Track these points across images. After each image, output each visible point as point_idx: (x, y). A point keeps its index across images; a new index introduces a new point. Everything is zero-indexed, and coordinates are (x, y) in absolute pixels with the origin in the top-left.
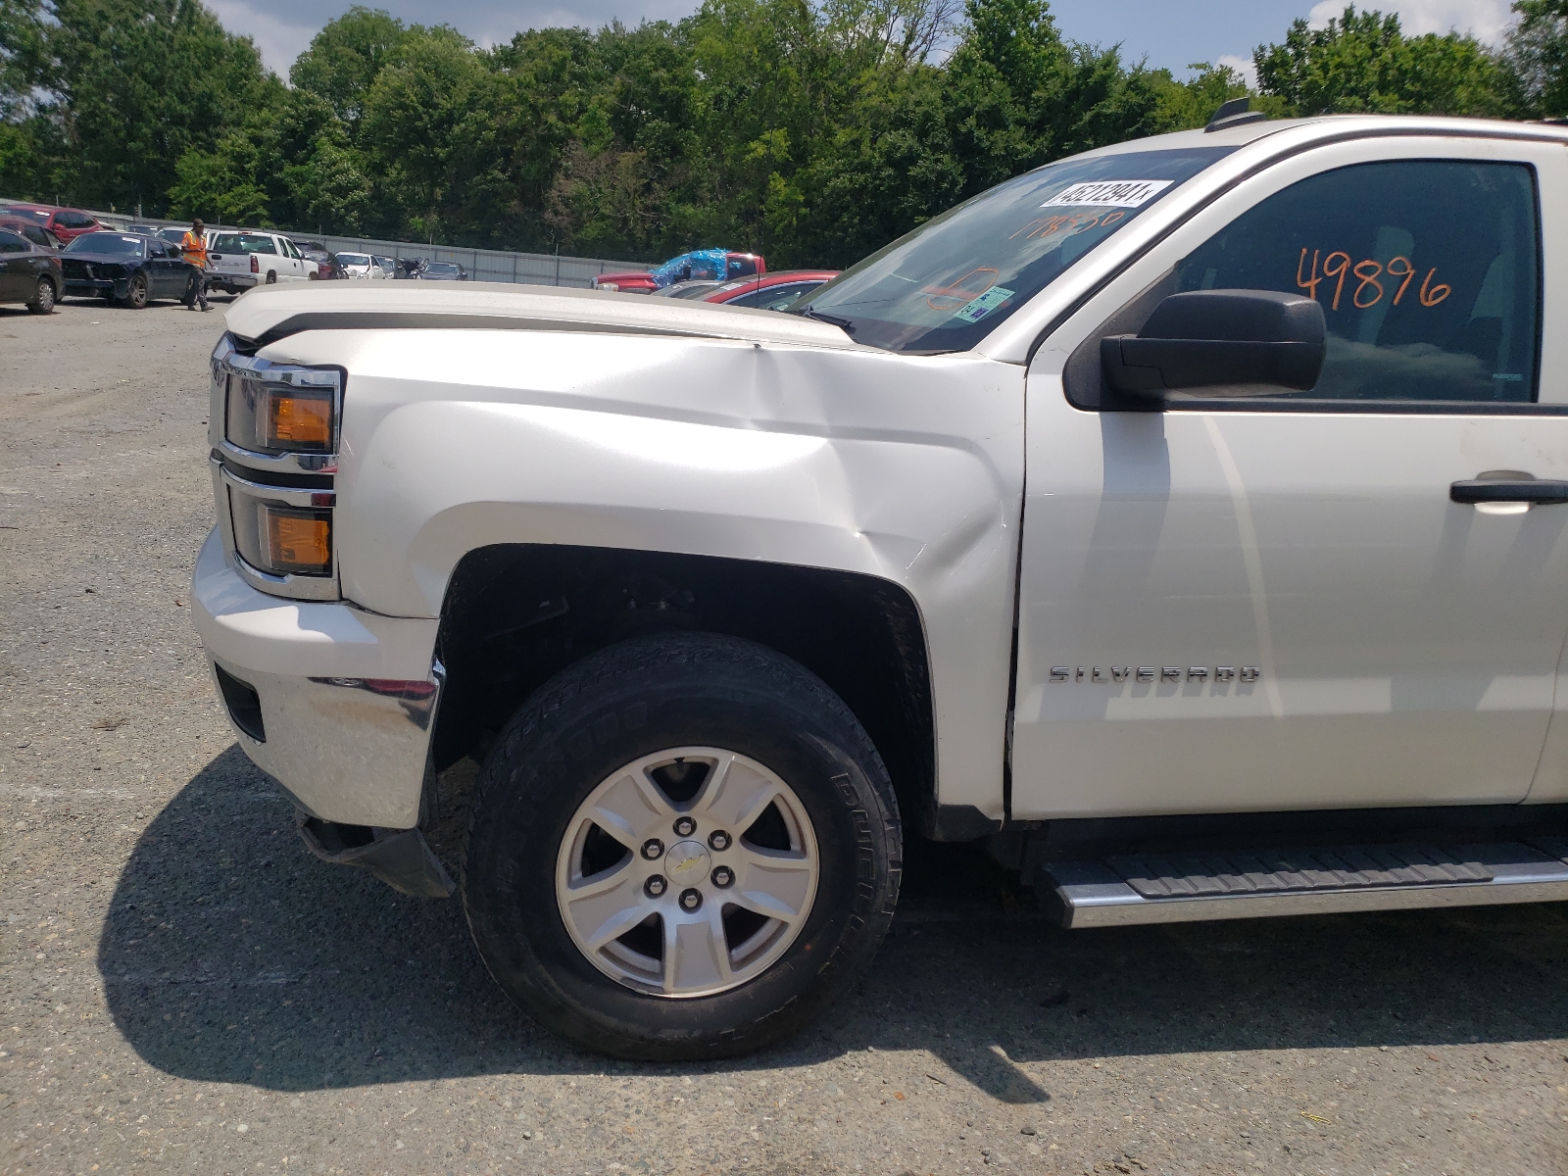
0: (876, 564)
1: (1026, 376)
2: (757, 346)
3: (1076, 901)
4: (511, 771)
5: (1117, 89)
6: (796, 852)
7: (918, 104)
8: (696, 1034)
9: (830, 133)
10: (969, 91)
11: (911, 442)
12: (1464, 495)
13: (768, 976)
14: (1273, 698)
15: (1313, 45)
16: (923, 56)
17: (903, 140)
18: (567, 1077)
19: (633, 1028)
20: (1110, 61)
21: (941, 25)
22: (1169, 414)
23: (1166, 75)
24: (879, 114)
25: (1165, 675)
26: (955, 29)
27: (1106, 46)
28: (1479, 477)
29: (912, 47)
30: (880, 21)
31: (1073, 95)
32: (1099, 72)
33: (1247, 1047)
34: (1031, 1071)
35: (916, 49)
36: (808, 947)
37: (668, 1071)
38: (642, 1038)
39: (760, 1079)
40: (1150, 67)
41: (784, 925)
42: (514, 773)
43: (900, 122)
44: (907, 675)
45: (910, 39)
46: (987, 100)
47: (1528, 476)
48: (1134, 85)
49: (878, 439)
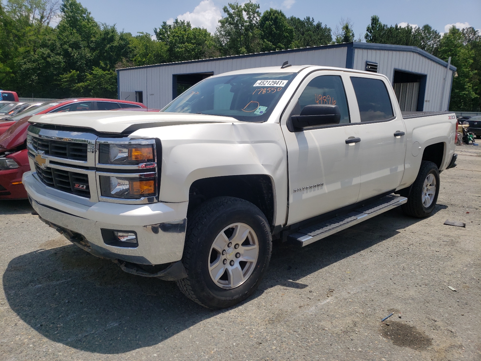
0: (266, 172)
1: (280, 125)
2: (233, 123)
3: (303, 240)
4: (197, 239)
5: (117, 38)
6: (252, 244)
7: (49, 40)
8: (241, 295)
9: (16, 49)
10: (67, 36)
11: (266, 143)
12: (348, 142)
13: (251, 276)
14: (326, 189)
15: (169, 29)
16: (48, 23)
17: (46, 51)
18: (216, 316)
19: (228, 298)
20: (113, 31)
21: (53, 14)
22: (304, 131)
23: (130, 34)
24: (35, 42)
25: (310, 187)
26: (59, 16)
27: (112, 25)
28: (349, 138)
29: (43, 20)
30: (30, 11)
31: (104, 39)
32: (111, 34)
33: (328, 265)
34: (300, 281)
35: (45, 21)
36: (259, 266)
37: (234, 307)
38: (230, 300)
39: (255, 301)
40: (125, 32)
41: (251, 263)
42: (199, 239)
43: (44, 45)
44: (266, 198)
45: (42, 17)
46: (73, 40)
47: (354, 137)
48: (122, 38)
49: (260, 143)
